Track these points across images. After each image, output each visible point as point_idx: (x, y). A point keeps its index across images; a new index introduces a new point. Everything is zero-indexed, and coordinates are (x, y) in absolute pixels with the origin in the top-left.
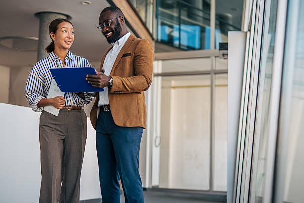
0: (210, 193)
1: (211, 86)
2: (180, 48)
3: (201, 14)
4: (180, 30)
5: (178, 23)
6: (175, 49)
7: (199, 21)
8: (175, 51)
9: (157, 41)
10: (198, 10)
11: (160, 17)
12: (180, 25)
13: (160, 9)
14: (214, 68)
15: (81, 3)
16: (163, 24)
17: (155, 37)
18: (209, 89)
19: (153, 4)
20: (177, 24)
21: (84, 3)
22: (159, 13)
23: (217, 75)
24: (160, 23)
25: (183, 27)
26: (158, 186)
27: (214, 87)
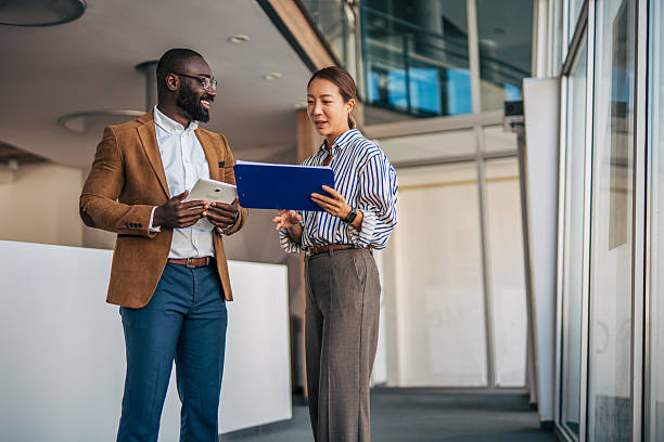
0: (490, 392)
1: (480, 182)
2: (409, 113)
3: (441, 44)
4: (407, 79)
5: (403, 66)
6: (402, 117)
7: (439, 59)
8: (400, 120)
9: (367, 104)
10: (437, 36)
11: (369, 56)
12: (407, 69)
13: (369, 41)
14: (482, 149)
15: (229, 40)
16: (374, 69)
17: (362, 94)
18: (474, 188)
19: (354, 32)
20: (400, 68)
21: (234, 40)
22: (367, 47)
23: (489, 163)
24: (369, 67)
25: (413, 73)
26: (384, 384)
27: (483, 183)
